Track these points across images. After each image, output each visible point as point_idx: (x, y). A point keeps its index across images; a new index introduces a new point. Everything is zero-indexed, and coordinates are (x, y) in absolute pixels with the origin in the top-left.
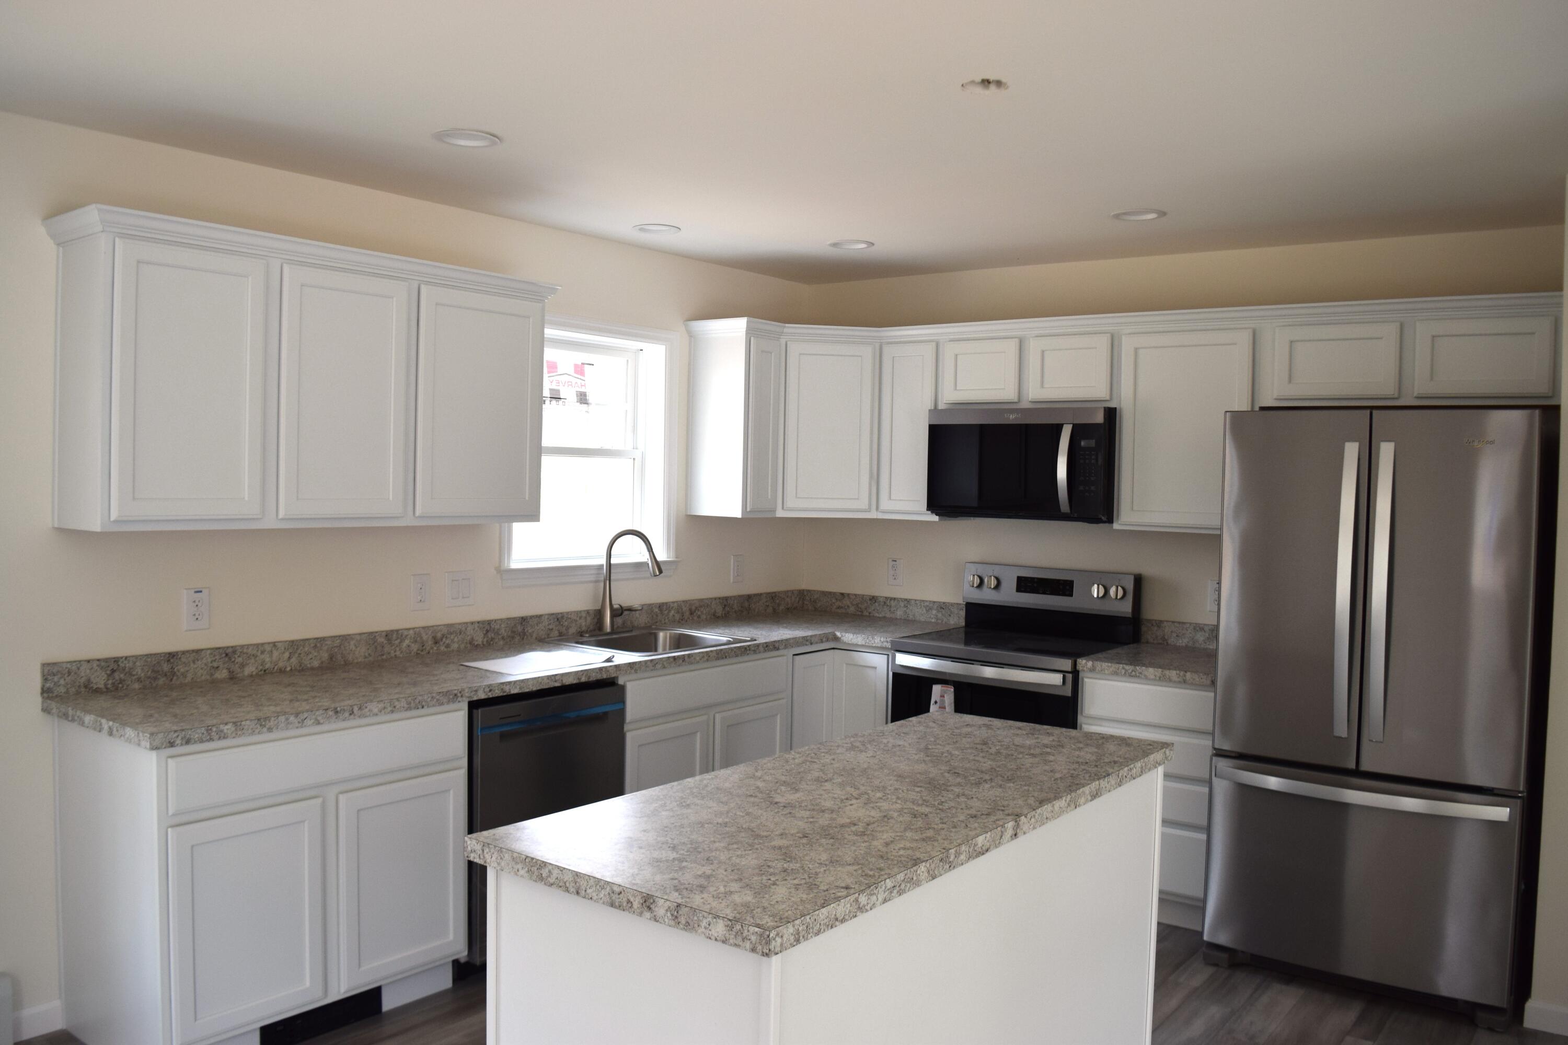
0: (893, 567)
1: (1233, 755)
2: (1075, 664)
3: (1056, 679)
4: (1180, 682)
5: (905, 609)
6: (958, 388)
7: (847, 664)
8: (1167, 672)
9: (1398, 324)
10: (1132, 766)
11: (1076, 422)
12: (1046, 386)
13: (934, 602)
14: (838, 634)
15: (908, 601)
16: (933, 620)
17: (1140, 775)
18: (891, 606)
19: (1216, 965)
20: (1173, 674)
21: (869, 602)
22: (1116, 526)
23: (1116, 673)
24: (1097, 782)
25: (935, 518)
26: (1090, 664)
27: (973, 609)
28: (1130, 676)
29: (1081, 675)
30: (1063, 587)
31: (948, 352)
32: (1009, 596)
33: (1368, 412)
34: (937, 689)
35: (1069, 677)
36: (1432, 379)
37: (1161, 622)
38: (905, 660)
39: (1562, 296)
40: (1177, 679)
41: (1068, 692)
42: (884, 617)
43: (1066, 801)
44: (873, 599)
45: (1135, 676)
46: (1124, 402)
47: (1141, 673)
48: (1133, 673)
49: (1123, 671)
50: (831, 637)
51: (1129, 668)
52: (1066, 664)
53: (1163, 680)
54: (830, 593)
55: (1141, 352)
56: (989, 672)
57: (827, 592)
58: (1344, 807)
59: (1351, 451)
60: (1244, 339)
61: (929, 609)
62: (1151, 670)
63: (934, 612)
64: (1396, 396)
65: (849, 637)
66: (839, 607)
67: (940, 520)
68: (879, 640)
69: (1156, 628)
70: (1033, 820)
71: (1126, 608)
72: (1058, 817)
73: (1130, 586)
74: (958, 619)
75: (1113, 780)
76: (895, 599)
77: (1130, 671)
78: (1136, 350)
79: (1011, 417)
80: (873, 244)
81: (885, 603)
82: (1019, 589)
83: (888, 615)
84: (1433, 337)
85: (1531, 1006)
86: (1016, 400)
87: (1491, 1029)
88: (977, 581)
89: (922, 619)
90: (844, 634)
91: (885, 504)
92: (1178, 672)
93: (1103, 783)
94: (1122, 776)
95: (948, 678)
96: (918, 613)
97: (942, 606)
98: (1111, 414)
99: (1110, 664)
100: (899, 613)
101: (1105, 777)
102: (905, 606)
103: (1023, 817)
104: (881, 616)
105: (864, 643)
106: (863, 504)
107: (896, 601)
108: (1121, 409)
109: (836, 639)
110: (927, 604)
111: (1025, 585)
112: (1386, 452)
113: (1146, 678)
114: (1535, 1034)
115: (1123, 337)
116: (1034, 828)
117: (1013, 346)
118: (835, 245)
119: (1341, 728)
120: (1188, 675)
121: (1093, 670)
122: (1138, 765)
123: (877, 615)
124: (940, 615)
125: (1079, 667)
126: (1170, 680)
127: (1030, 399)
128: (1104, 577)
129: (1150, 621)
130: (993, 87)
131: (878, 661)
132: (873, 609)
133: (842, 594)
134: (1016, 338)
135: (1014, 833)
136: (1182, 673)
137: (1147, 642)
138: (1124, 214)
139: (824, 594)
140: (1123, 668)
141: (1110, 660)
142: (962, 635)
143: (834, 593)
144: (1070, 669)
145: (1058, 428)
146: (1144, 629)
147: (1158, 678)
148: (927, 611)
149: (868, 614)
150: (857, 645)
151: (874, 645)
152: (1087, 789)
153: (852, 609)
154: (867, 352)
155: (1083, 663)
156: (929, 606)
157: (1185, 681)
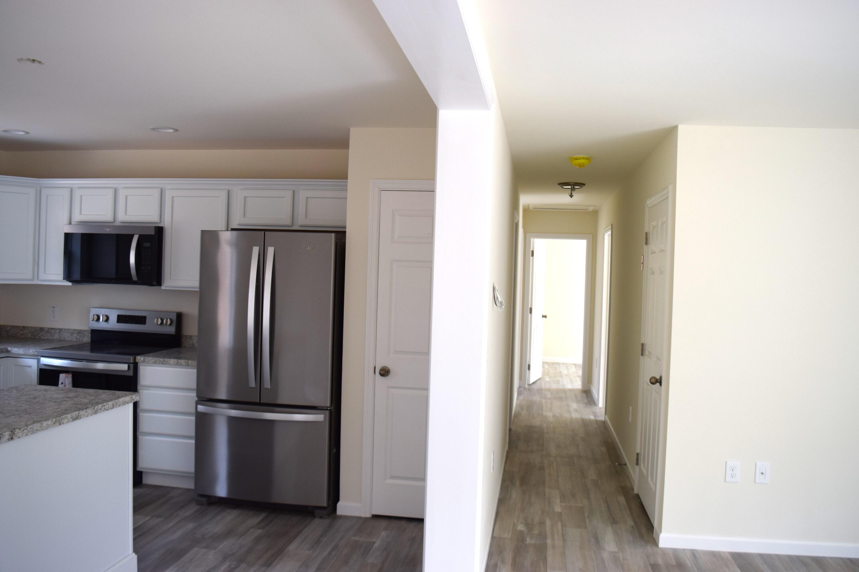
0: (53, 311)
1: (205, 399)
2: (135, 359)
3: (125, 367)
4: (186, 365)
5: (59, 334)
6: (82, 214)
7: (15, 365)
8: (180, 361)
9: (292, 191)
10: (105, 404)
11: (140, 234)
12: (128, 214)
13: (75, 330)
14: (9, 349)
15: (61, 330)
16: (75, 340)
18: (51, 333)
19: (202, 505)
20: (183, 361)
21: (39, 331)
22: (163, 287)
23: (155, 363)
24: (77, 412)
25: (70, 284)
26: (142, 358)
27: (94, 332)
28: (162, 363)
29: (139, 364)
30: (141, 320)
31: (77, 194)
32: (113, 325)
33: (263, 232)
34: (62, 376)
35: (132, 365)
36: (306, 217)
37: (192, 336)
38: (45, 361)
40: (184, 364)
41: (131, 373)
42: (48, 339)
43: (52, 421)
44: (42, 329)
45: (165, 364)
46: (166, 224)
47: (167, 362)
48: (164, 362)
49: (159, 362)
50: (4, 350)
51: (162, 359)
52: (131, 359)
53: (178, 365)
54: (17, 327)
55: (175, 199)
56: (100, 366)
57: (15, 326)
58: (272, 422)
59: (256, 251)
60: (224, 194)
61: (72, 334)
62: (172, 360)
63: (75, 335)
64: (291, 225)
65: (15, 350)
66: (22, 334)
67: (72, 285)
68: (32, 351)
69: (189, 340)
70: (25, 431)
71: (172, 330)
72: (46, 429)
73: (174, 318)
74: (87, 339)
75: (89, 411)
76: (53, 329)
77: (162, 361)
78: (173, 197)
79: (108, 230)
80: (28, 133)
81: (48, 331)
82: (118, 321)
83: (50, 338)
84: (307, 198)
85: (339, 505)
86: (112, 221)
87: (321, 517)
88: (96, 318)
89: (69, 339)
90: (12, 348)
91: (42, 276)
92: (185, 360)
93: (81, 412)
94: (97, 409)
95: (69, 370)
96: (67, 336)
97: (80, 332)
98: (160, 231)
99: (152, 358)
100: (56, 336)
101: (84, 409)
102: (59, 333)
103: (17, 430)
104: (45, 338)
105: (23, 353)
106: (30, 276)
107: (54, 330)
108: (165, 227)
109: (8, 351)
110: (71, 331)
111: (121, 319)
112: (270, 251)
113: (170, 364)
114: (341, 517)
115: (167, 190)
116: (27, 435)
117: (110, 193)
118: (5, 131)
119: (252, 383)
120: (190, 362)
121: (144, 361)
122: (110, 403)
123: (43, 338)
124: (78, 337)
125: (137, 361)
126: (181, 365)
127: (120, 221)
128: (161, 314)
129: (186, 336)
130: (36, 63)
131: (32, 363)
132: (41, 334)
133: (24, 327)
134: (113, 188)
135: (10, 437)
136: (187, 361)
137: (185, 347)
138: (157, 128)
139: (13, 327)
140: (159, 360)
141: (153, 356)
142: (89, 347)
143: (19, 327)
144: (132, 362)
145: (131, 237)
146: (183, 340)
147: (175, 364)
148: (71, 335)
149: (38, 338)
150: (19, 354)
151: (29, 354)
152: (69, 416)
153: (29, 335)
154: (32, 192)
155: (139, 358)
156: (73, 332)
157: (188, 365)
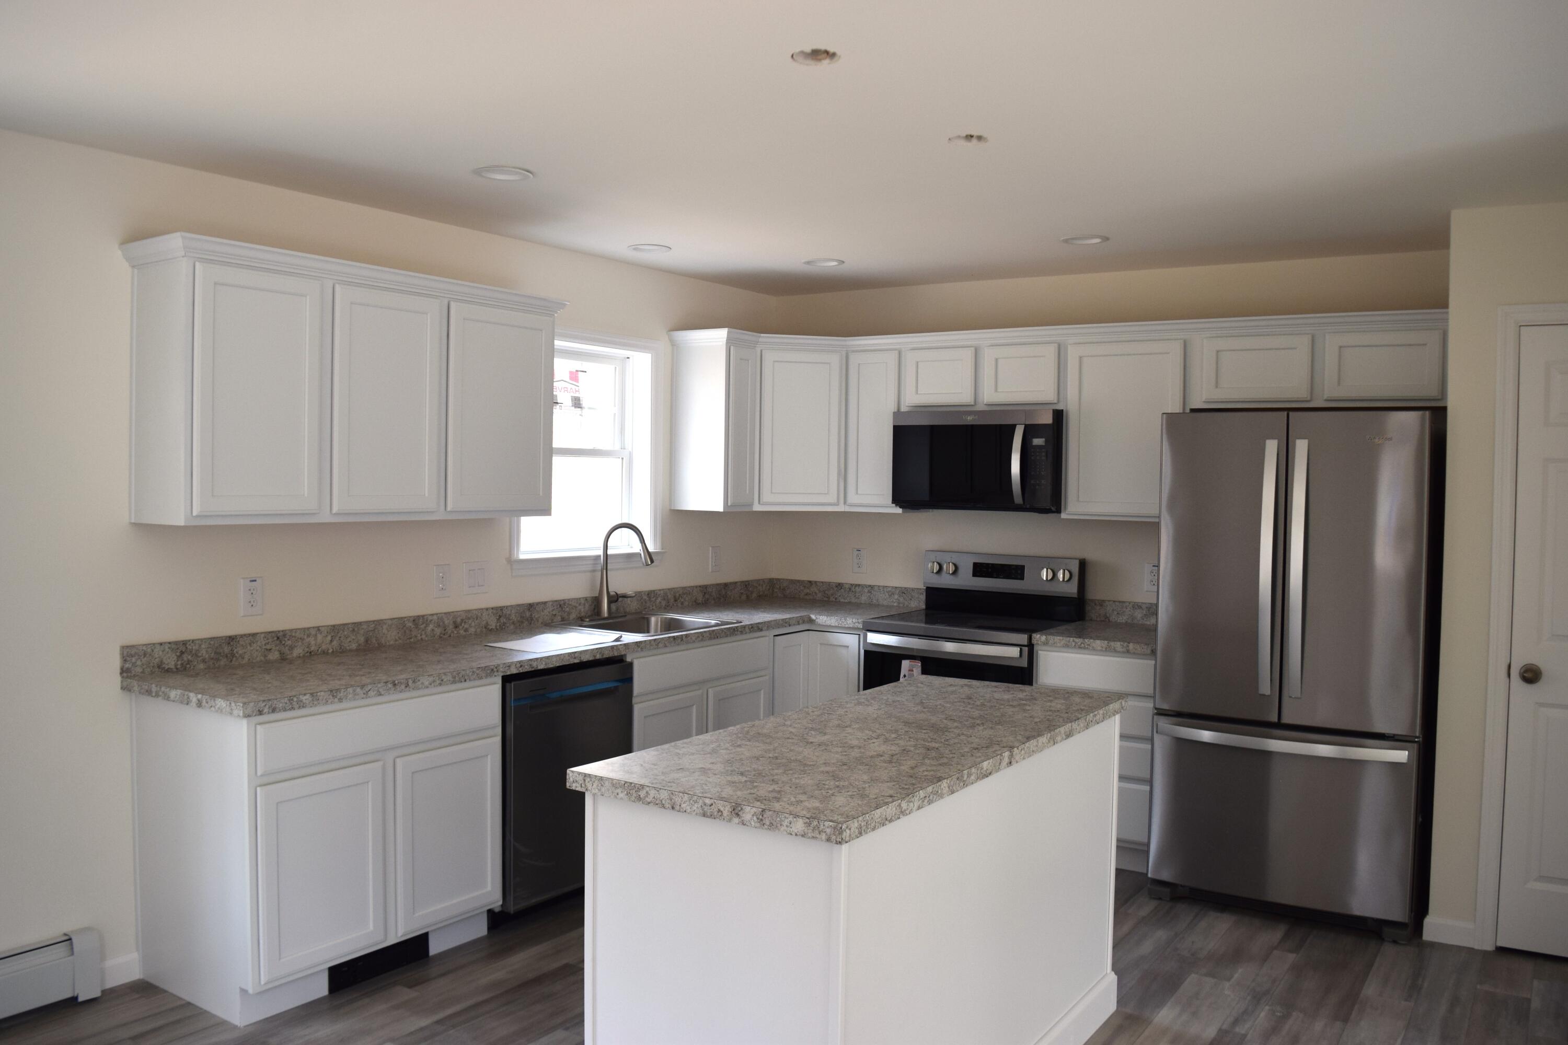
0: (858, 555)
1: (1173, 713)
2: (1030, 639)
3: (1014, 652)
4: (1123, 652)
5: (869, 594)
6: (919, 393)
7: (821, 644)
8: (1112, 644)
9: (1310, 336)
10: (1096, 713)
11: (1027, 423)
12: (999, 390)
13: (896, 588)
14: (813, 617)
15: (872, 587)
16: (895, 604)
17: (1103, 721)
18: (855, 592)
19: (1160, 899)
20: (1118, 645)
21: (835, 589)
22: (1063, 516)
23: (1067, 646)
24: (1070, 724)
25: (899, 510)
26: (1044, 638)
27: (932, 592)
28: (1080, 648)
29: (1036, 648)
30: (1014, 571)
31: (910, 359)
32: (966, 580)
33: (1286, 413)
34: (905, 664)
35: (1026, 649)
36: (1339, 384)
37: (1104, 601)
38: (875, 638)
39: (1447, 313)
40: (1121, 650)
41: (1024, 663)
42: (850, 603)
43: (1047, 738)
44: (840, 586)
45: (1085, 648)
46: (1070, 405)
47: (1089, 645)
48: (1083, 645)
49: (1074, 644)
50: (806, 619)
51: (1079, 641)
52: (1022, 638)
53: (1108, 651)
54: (799, 581)
55: (1085, 360)
56: (950, 647)
57: (796, 580)
59: (1272, 448)
60: (1177, 348)
61: (891, 594)
62: (1098, 642)
63: (896, 597)
64: (1309, 398)
65: (822, 619)
66: (807, 594)
67: (903, 512)
68: (851, 621)
69: (1098, 608)
70: (1023, 752)
71: (1072, 589)
72: (1041, 751)
73: (1076, 571)
74: (919, 603)
75: (1082, 723)
76: (859, 585)
77: (1079, 644)
78: (1081, 358)
79: (969, 418)
80: (843, 262)
81: (850, 589)
82: (975, 575)
83: (853, 600)
84: (1340, 347)
85: (1428, 921)
86: (973, 403)
87: (1395, 942)
88: (936, 568)
89: (885, 603)
90: (818, 616)
91: (853, 498)
92: (1122, 643)
93: (1075, 725)
94: (1089, 720)
95: (915, 654)
96: (883, 598)
97: (904, 591)
98: (1059, 415)
99: (1061, 638)
100: (864, 599)
101: (1076, 720)
102: (869, 592)
103: (1016, 749)
104: (846, 601)
105: (837, 625)
106: (832, 498)
107: (860, 587)
108: (1067, 411)
109: (811, 621)
110: (890, 589)
111: (981, 570)
112: (1301, 448)
113: (1094, 649)
114: (1432, 945)
115: (1069, 346)
116: (1024, 758)
117: (968, 354)
118: (808, 263)
119: (1265, 687)
120: (1131, 646)
121: (1046, 643)
122: (1101, 712)
123: (842, 600)
124: (901, 599)
125: (1034, 641)
126: (1115, 651)
127: (985, 402)
128: (1051, 562)
129: (1092, 601)
130: (974, 141)
131: (851, 640)
132: (839, 595)
133: (810, 582)
134: (972, 347)
135: (1009, 762)
136: (1126, 644)
137: (1091, 620)
138: (1073, 239)
139: (793, 582)
140: (1074, 641)
141: (1061, 634)
142: (923, 617)
143: (803, 582)
144: (1026, 643)
145: (1011, 429)
146: (1088, 608)
147: (1104, 649)
148: (890, 596)
149: (834, 600)
150: (830, 626)
151: (847, 626)
152: (1062, 730)
153: (819, 596)
154: (835, 360)
155: (1038, 638)
156: (892, 591)
157: (1128, 651)
